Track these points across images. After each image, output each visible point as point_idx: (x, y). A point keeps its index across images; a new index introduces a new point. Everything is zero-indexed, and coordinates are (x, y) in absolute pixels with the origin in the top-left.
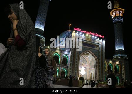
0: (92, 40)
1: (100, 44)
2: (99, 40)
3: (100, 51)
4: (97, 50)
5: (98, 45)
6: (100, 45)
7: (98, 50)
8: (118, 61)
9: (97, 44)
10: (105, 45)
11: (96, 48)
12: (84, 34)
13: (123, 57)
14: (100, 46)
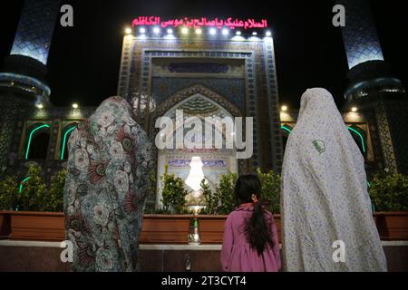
0: (211, 44)
1: (249, 54)
2: (242, 39)
3: (251, 81)
4: (235, 79)
5: (240, 57)
6: (252, 57)
7: (240, 79)
8: (354, 109)
9: (234, 57)
10: (273, 54)
11: (229, 71)
12: (170, 31)
13: (378, 88)
14: (249, 61)
